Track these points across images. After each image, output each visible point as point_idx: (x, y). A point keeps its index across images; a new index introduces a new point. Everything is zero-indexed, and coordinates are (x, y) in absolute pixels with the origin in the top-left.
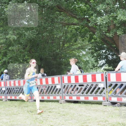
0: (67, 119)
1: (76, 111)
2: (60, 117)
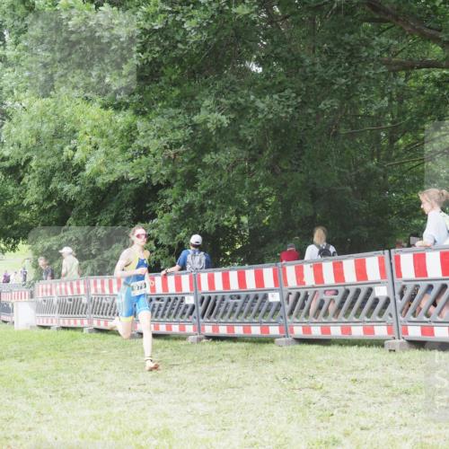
0: (420, 407)
2: (395, 400)
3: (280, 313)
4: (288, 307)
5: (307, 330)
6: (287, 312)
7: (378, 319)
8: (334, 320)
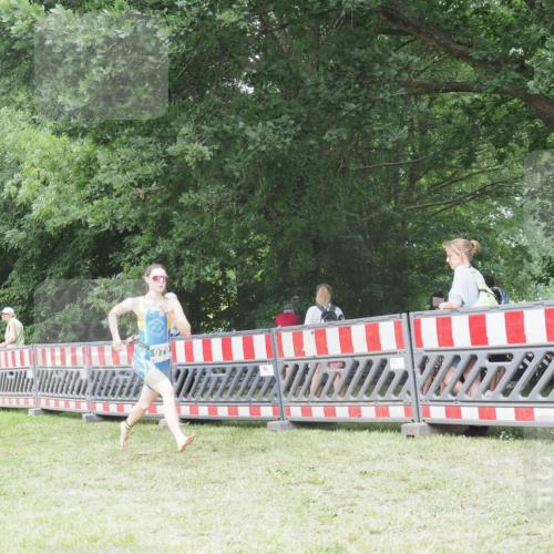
0: (443, 505)
1: (480, 470)
2: (412, 496)
3: (274, 390)
4: (283, 383)
5: (307, 411)
6: (283, 388)
7: (394, 398)
8: (340, 399)
